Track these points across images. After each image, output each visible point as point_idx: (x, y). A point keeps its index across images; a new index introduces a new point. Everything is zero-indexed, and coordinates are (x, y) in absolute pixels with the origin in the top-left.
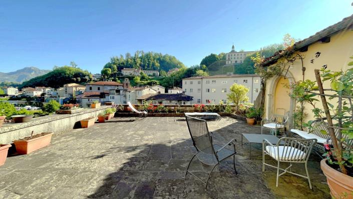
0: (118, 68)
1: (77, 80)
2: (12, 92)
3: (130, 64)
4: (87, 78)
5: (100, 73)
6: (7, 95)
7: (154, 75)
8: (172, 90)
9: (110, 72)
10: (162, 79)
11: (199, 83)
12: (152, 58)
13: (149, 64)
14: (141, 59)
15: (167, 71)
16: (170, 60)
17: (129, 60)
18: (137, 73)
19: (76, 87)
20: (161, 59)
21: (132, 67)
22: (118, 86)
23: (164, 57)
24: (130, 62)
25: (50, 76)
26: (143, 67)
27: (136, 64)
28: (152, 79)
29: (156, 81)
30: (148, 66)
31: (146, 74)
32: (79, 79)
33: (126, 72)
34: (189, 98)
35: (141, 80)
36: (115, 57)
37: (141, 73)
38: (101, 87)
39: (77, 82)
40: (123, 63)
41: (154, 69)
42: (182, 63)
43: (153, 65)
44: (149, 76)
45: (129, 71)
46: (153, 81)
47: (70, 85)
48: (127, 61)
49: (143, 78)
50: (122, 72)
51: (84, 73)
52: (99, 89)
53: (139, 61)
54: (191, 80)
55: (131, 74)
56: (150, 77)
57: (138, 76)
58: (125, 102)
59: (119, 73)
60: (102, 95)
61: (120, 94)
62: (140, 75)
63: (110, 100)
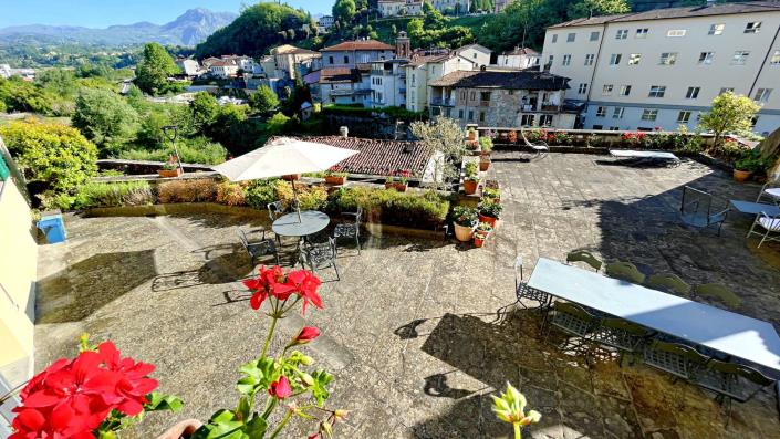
1: (289, 34)
2: (192, 68)
4: (306, 28)
5: (330, 14)
6: (187, 75)
7: (458, 9)
9: (352, 8)
10: (480, 21)
18: (414, 8)
19: (293, 53)
22: (383, 51)
25: (238, 29)
28: (453, 23)
29: (462, 29)
31: (436, 7)
32: (292, 32)
33: (387, 7)
35: (425, 28)
37: (425, 8)
38: (350, 56)
44: (445, 13)
45: (393, 5)
46: (456, 28)
49: (429, 22)
50: (379, 9)
51: (298, 15)
52: (346, 60)
55: (400, 13)
56: (446, 18)
57: (419, 16)
58: (403, 92)
59: (374, 12)
60: (355, 76)
61: (391, 73)
62: (422, 14)
63: (372, 87)
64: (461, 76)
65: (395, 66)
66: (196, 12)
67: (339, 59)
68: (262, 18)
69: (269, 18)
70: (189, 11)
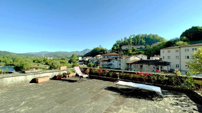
0: (120, 46)
1: (101, 53)
2: (80, 59)
3: (126, 43)
4: (105, 52)
5: (111, 49)
7: (141, 48)
8: (153, 58)
9: (115, 48)
10: (146, 50)
11: (177, 51)
12: (140, 38)
13: (137, 42)
14: (133, 39)
15: (150, 44)
16: (153, 37)
17: (126, 41)
18: (130, 48)
19: (100, 56)
20: (147, 37)
21: (127, 45)
22: (117, 55)
23: (149, 36)
24: (126, 42)
26: (134, 44)
27: (130, 43)
29: (142, 52)
30: (137, 43)
31: (135, 48)
32: (102, 52)
33: (124, 48)
34: (166, 64)
35: (132, 52)
36: (118, 40)
37: (133, 48)
38: (109, 56)
39: (101, 54)
40: (122, 43)
41: (142, 44)
42: (163, 38)
43: (141, 42)
45: (125, 47)
46: (140, 51)
47: (98, 56)
48: (125, 42)
49: (133, 50)
50: (122, 48)
51: (104, 49)
52: (108, 57)
53: (131, 41)
54: (169, 50)
55: (126, 49)
56: (138, 50)
57: (131, 49)
58: (120, 65)
59: (120, 49)
60: (109, 61)
61: (117, 60)
62: (132, 49)
63: (112, 63)
64: (135, 61)
65: (118, 58)
66: (87, 49)
67: (106, 57)
68: (97, 50)
69: (98, 50)
70: (85, 49)
